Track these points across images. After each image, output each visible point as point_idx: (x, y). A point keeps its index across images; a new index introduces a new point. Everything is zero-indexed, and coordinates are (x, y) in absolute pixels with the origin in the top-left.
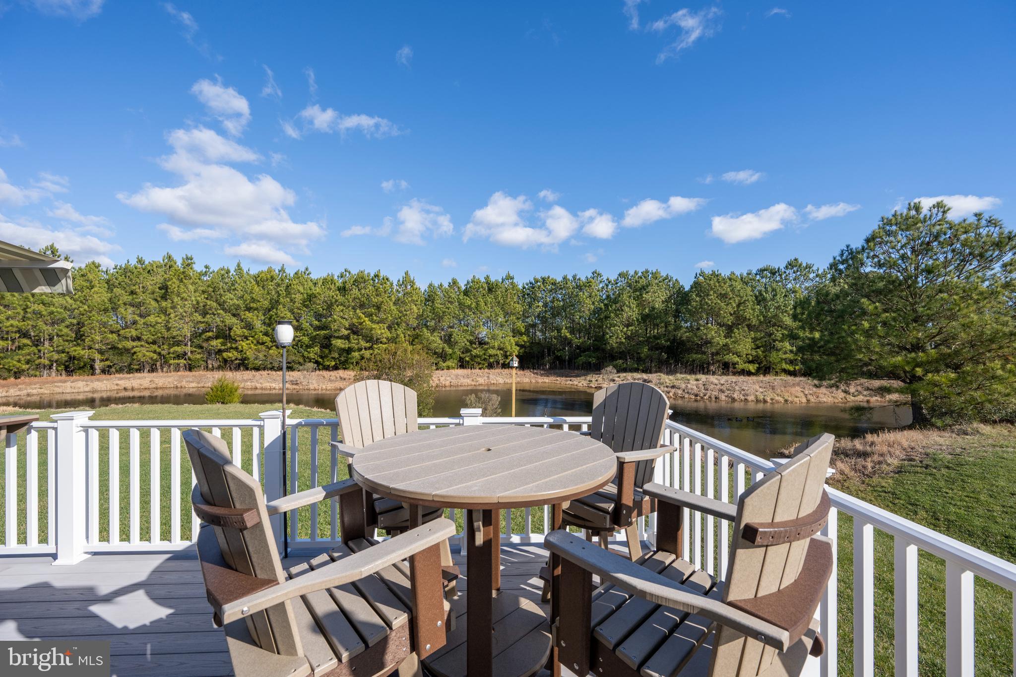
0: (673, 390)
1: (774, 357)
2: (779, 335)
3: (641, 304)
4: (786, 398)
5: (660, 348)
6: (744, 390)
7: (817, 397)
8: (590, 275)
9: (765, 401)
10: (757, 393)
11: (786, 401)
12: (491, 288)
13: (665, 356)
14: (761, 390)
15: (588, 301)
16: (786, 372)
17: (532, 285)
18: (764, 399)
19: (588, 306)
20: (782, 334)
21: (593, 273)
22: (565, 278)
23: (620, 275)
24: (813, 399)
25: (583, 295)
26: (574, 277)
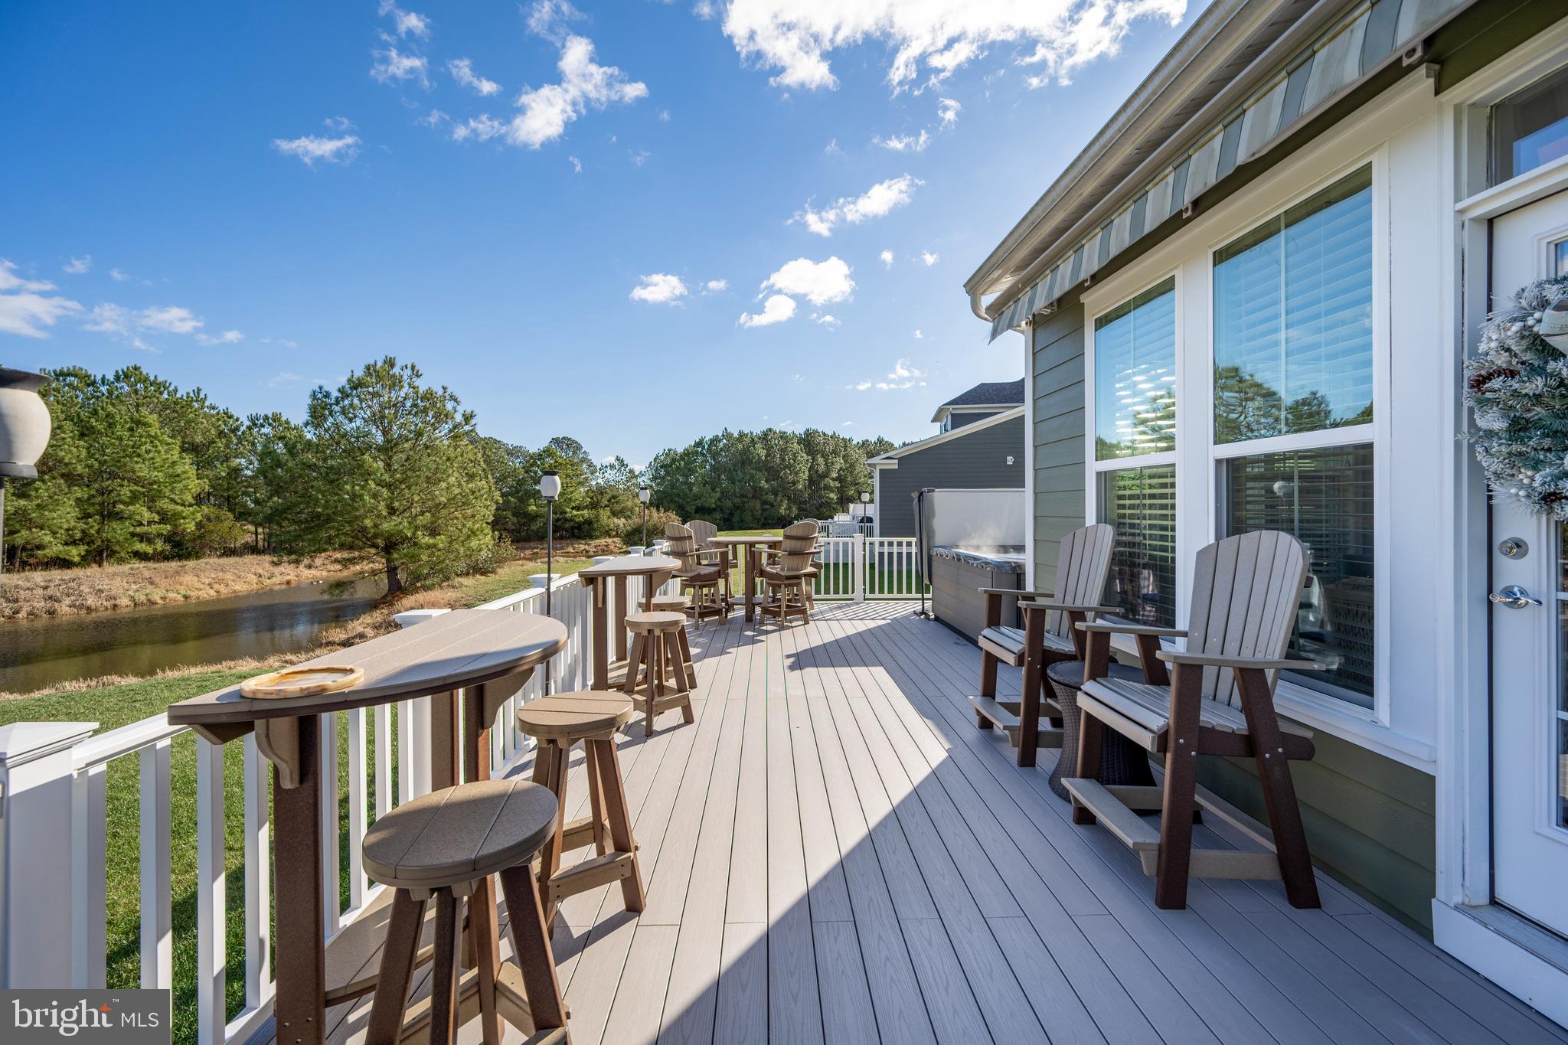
1: (117, 531)
2: (125, 493)
4: (183, 592)
6: (101, 591)
7: (227, 586)
9: (152, 603)
10: (131, 593)
11: (186, 597)
14: (134, 587)
16: (138, 555)
18: (149, 600)
20: (131, 491)
24: (222, 588)
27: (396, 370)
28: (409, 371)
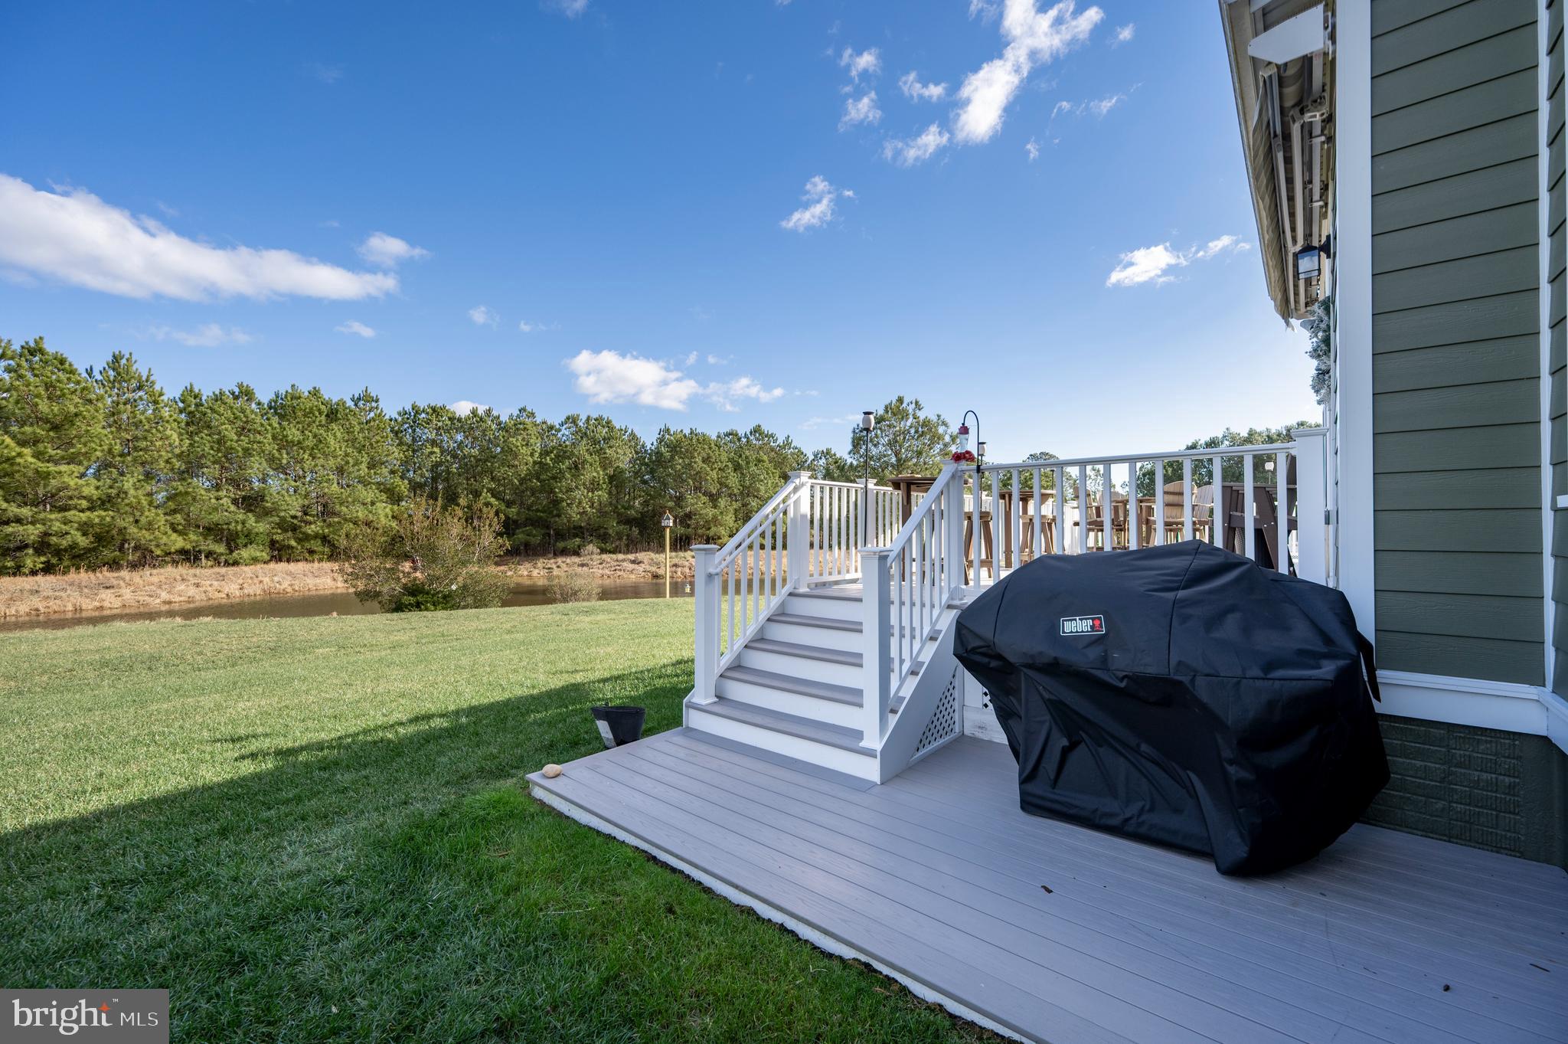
0: (679, 569)
3: (605, 463)
5: (629, 522)
8: (516, 413)
12: (333, 414)
13: (636, 531)
15: (524, 450)
17: (413, 417)
19: (527, 457)
21: (520, 411)
22: (474, 412)
23: (568, 418)
25: (516, 441)
26: (488, 412)
27: (904, 405)
28: (914, 405)
